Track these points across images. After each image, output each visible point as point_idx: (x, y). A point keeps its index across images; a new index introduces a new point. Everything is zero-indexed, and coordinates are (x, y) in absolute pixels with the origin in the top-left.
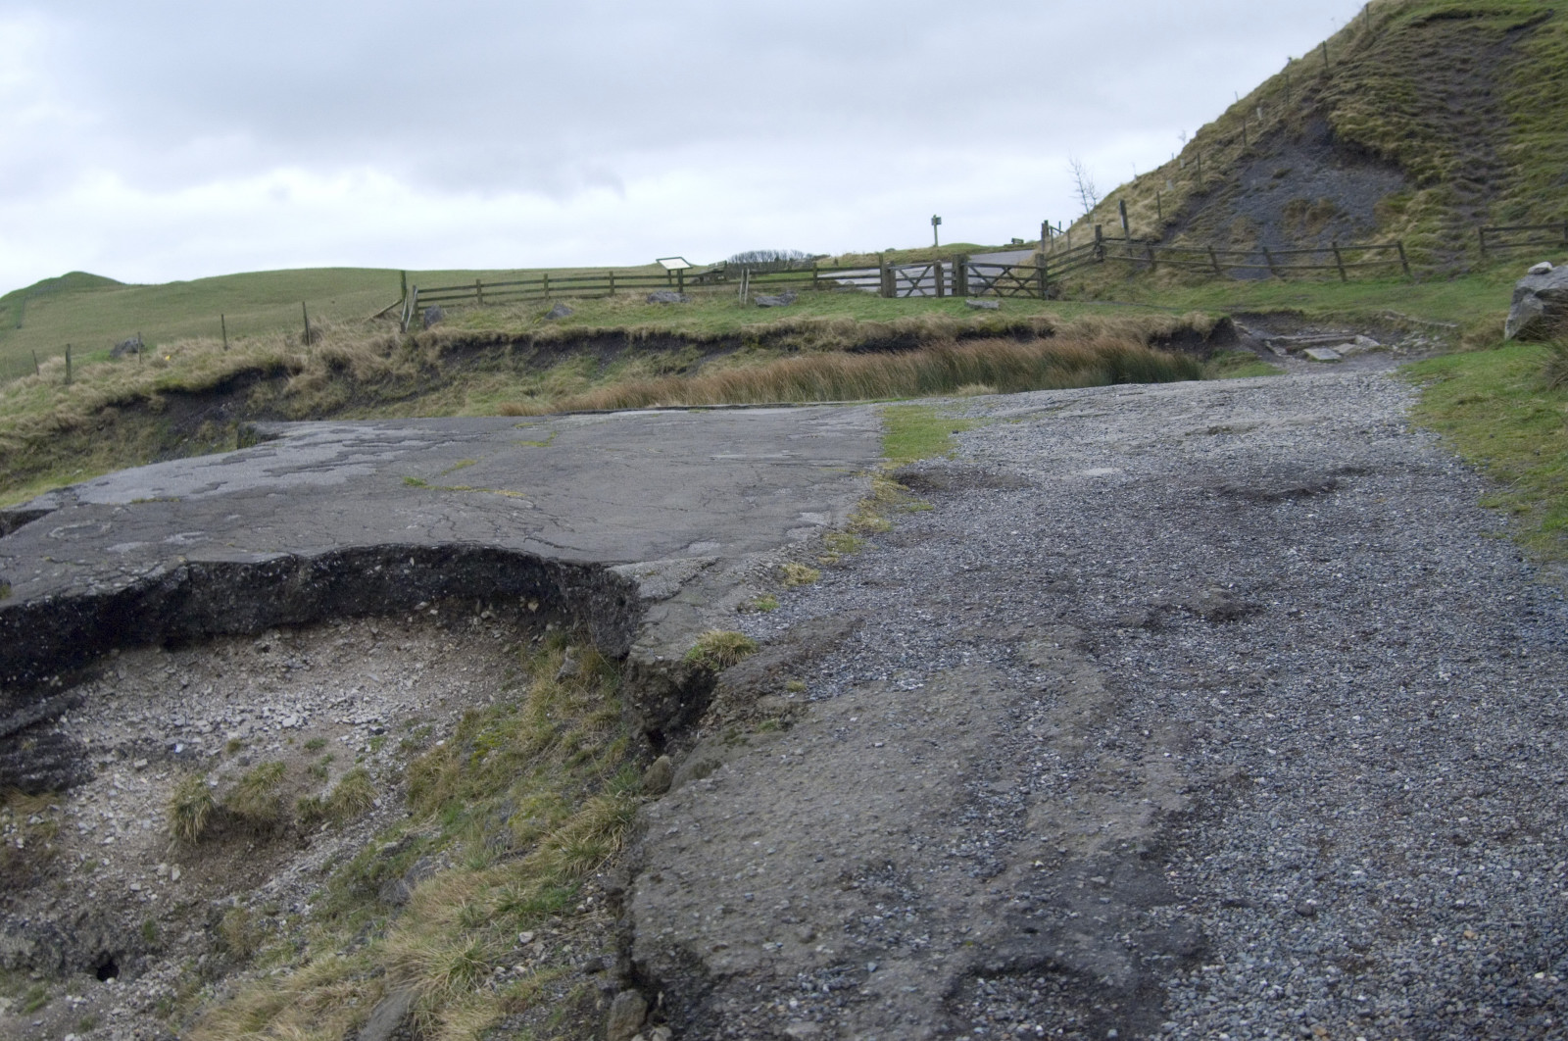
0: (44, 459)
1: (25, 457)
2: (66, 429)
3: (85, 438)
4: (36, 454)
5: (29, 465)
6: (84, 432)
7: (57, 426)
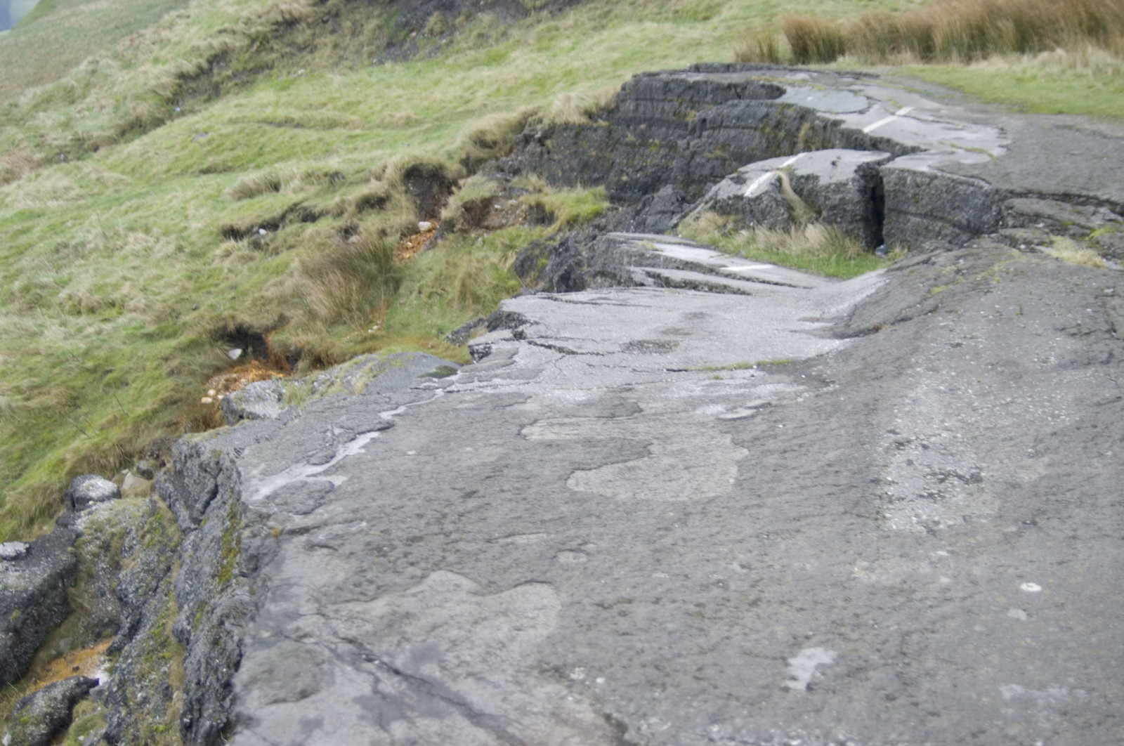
0: (267, 57)
1: (247, 56)
2: (290, 23)
3: (309, 32)
4: (258, 51)
5: (251, 65)
6: (309, 26)
7: (280, 19)
